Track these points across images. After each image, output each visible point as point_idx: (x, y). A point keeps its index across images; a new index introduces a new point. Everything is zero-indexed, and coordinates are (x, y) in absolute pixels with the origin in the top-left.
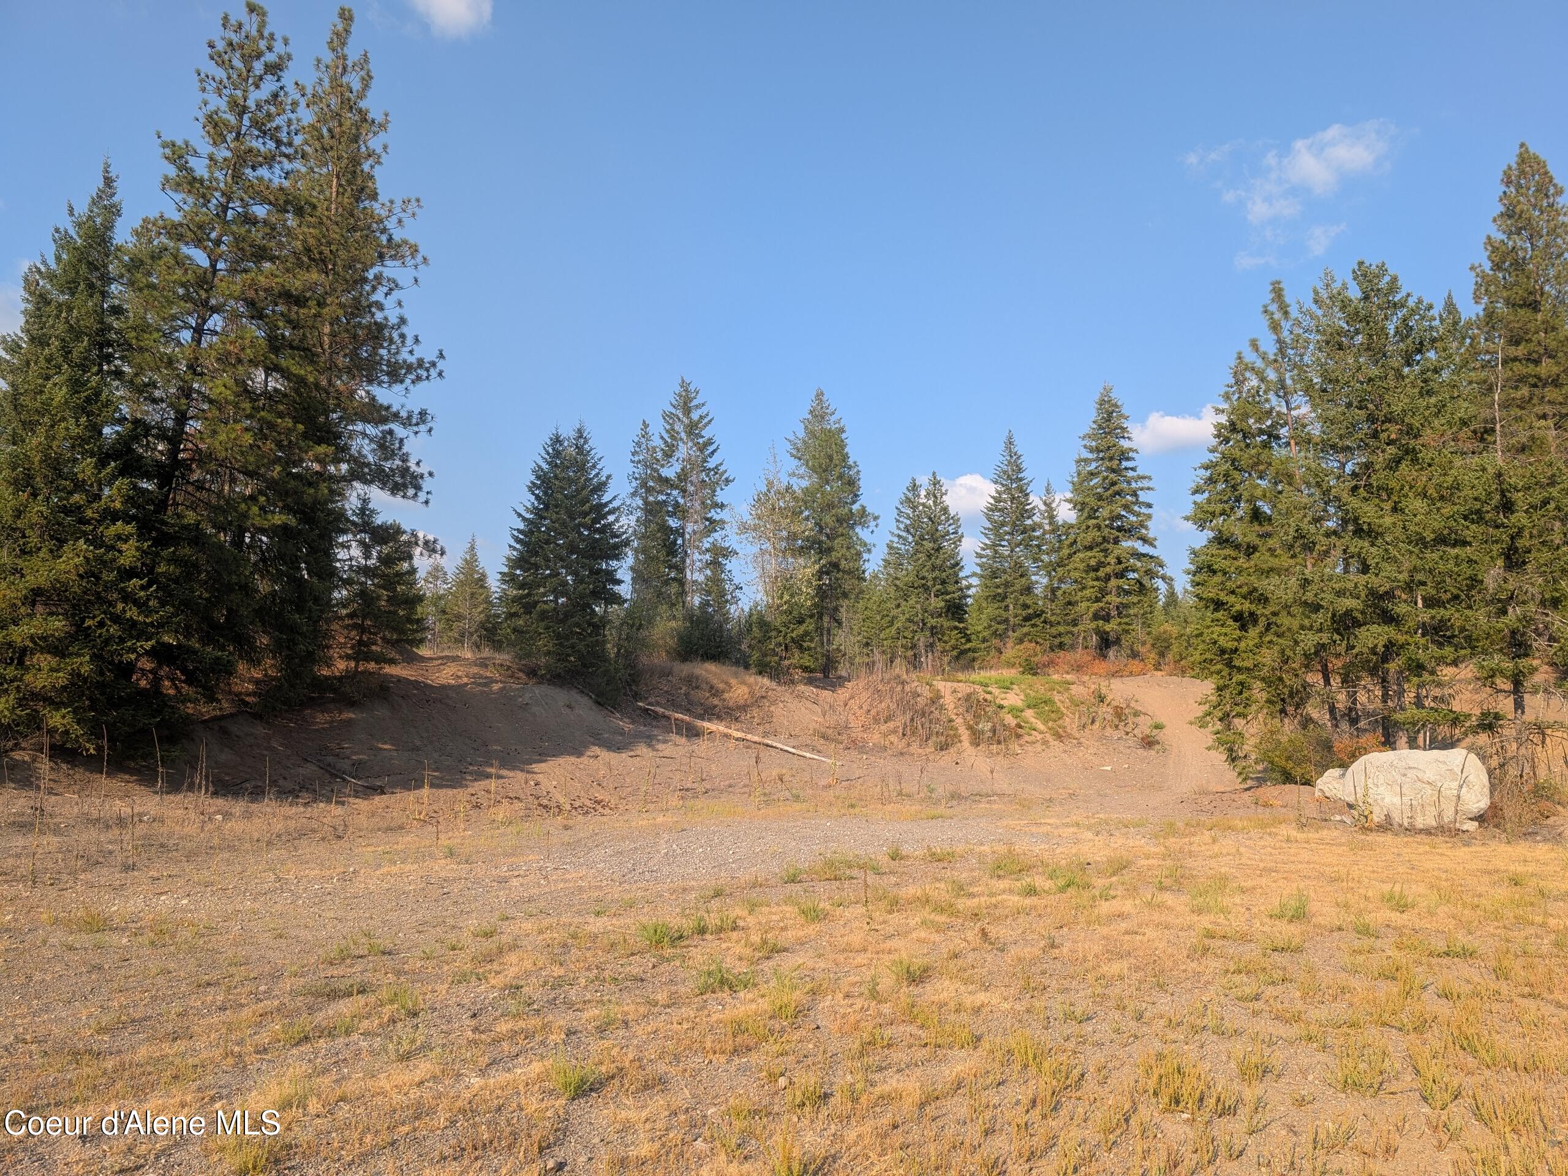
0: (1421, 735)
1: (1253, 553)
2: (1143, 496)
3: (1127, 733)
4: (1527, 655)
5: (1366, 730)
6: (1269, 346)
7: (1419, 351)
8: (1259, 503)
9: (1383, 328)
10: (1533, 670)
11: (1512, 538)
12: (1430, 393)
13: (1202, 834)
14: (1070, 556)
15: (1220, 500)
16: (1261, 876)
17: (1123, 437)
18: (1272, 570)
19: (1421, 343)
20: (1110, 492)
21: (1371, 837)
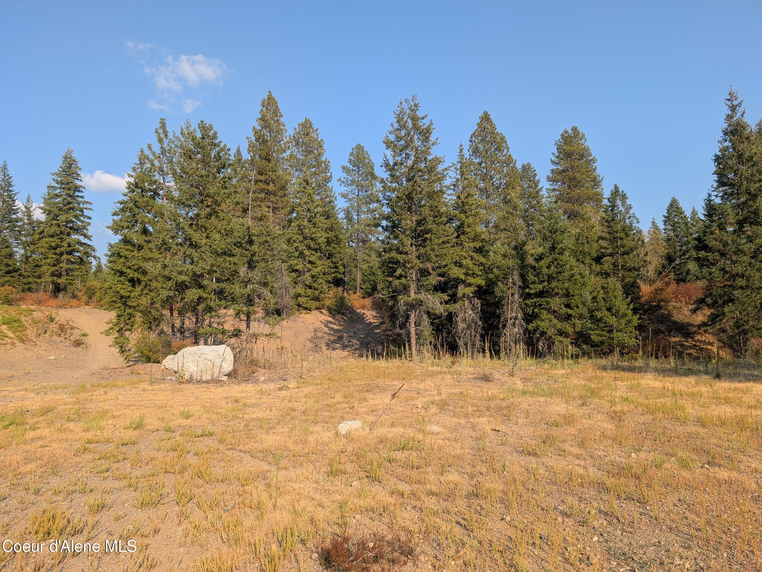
0: (210, 339)
1: (141, 249)
2: (86, 213)
3: (66, 339)
4: (253, 305)
5: (188, 337)
6: (157, 149)
7: (223, 168)
8: (147, 225)
9: (210, 154)
10: (255, 312)
11: (252, 256)
12: (226, 188)
13: (100, 390)
14: (39, 239)
15: (127, 221)
16: (126, 409)
17: (77, 179)
18: (150, 258)
19: (224, 165)
20: (67, 207)
21: (183, 386)
